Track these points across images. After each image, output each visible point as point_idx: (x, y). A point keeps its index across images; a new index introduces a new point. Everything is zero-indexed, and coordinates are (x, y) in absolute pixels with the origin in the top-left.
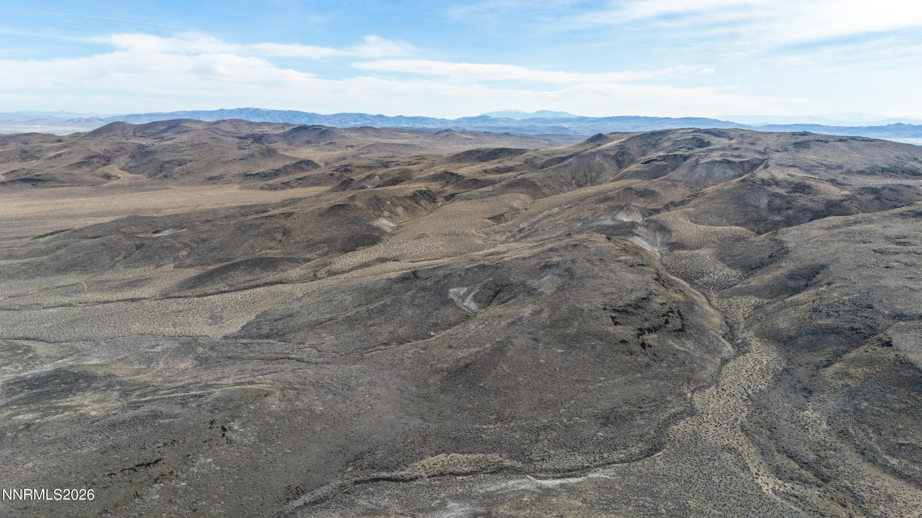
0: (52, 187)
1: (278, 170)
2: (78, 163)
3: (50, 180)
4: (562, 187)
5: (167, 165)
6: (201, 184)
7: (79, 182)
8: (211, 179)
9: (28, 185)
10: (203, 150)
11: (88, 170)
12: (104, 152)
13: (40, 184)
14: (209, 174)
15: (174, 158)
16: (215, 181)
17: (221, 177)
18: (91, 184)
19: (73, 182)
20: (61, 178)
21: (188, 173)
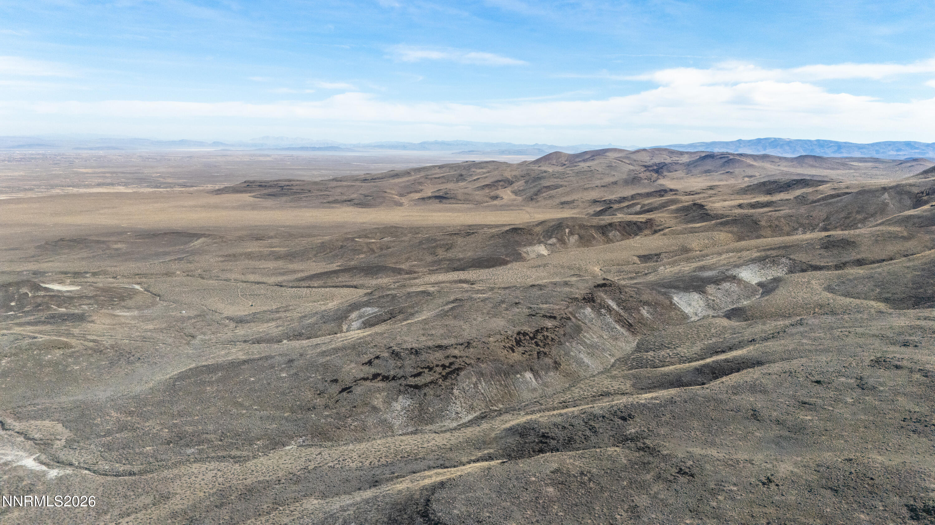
0: (450, 204)
1: (624, 198)
2: (484, 186)
3: (451, 198)
4: (797, 229)
5: (545, 190)
6: (552, 207)
7: (470, 201)
8: (563, 203)
9: (437, 200)
10: (584, 177)
11: (487, 191)
12: (512, 178)
13: (444, 201)
14: (564, 199)
15: (553, 184)
16: (564, 206)
17: (573, 202)
18: (475, 203)
19: (466, 201)
20: (460, 197)
21: (550, 197)
